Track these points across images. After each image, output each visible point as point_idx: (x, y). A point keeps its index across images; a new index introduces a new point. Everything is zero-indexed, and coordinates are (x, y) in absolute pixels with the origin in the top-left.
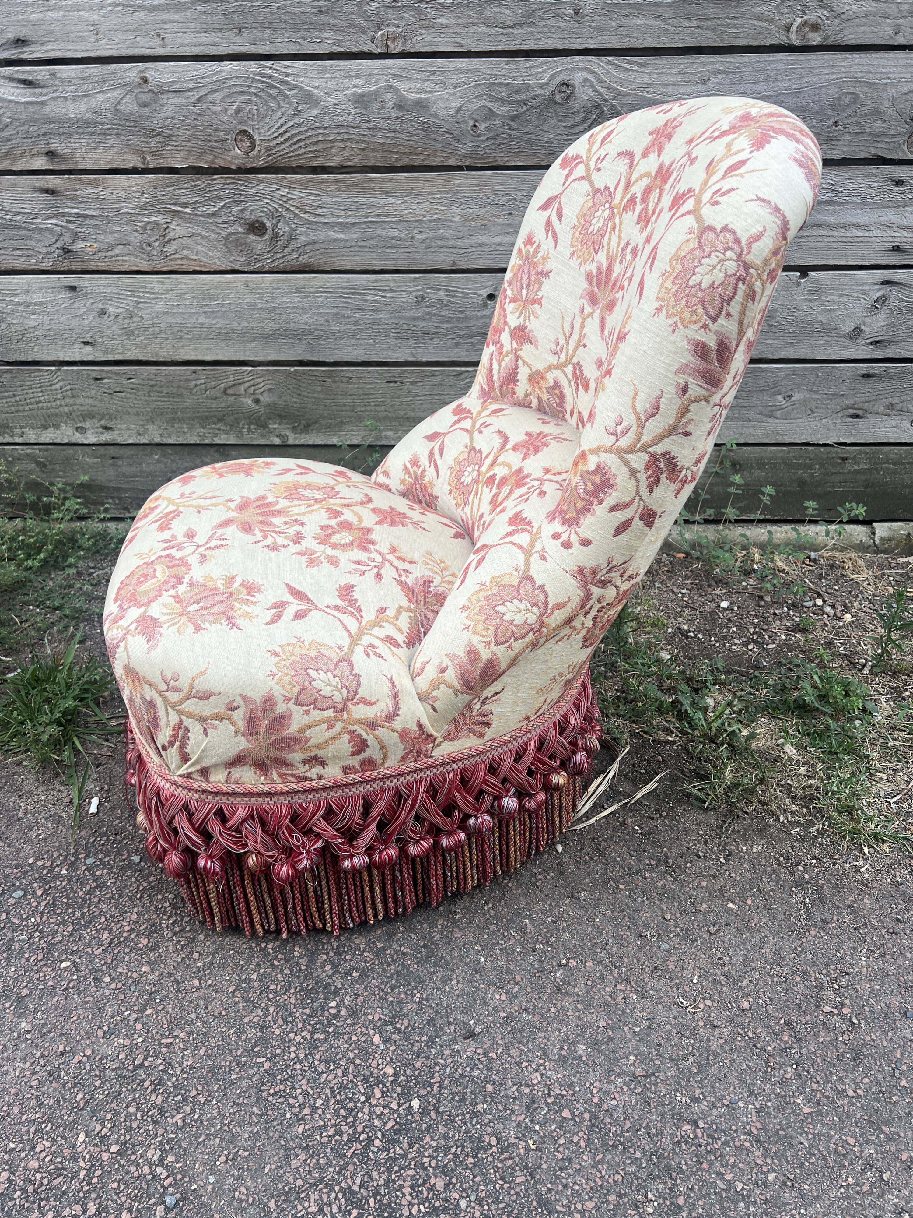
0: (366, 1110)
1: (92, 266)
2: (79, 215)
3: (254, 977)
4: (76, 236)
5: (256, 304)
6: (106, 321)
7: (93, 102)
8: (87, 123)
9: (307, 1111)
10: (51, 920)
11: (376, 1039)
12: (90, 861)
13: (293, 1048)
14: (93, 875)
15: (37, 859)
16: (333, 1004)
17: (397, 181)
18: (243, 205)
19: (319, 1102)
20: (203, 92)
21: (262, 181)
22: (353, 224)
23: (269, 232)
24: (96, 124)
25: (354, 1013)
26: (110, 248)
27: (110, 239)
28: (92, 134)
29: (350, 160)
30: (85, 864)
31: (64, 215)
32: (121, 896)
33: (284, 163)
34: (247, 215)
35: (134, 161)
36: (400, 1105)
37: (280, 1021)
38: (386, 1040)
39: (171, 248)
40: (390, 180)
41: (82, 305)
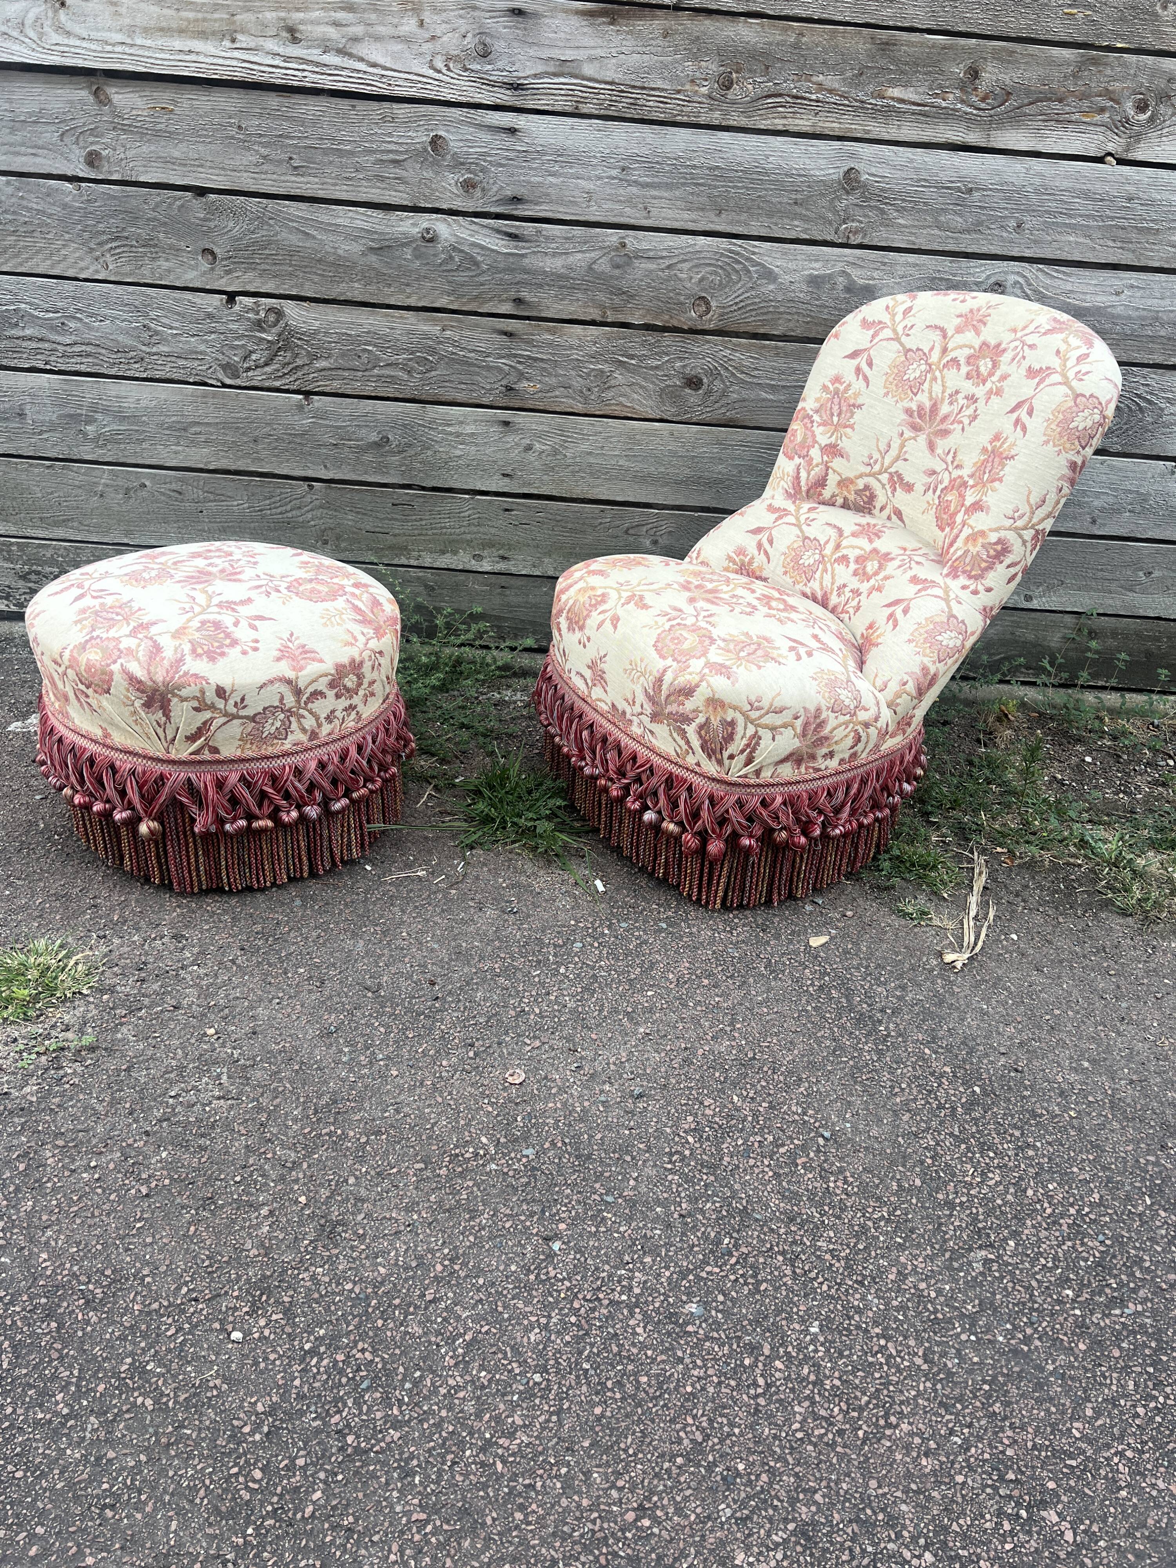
1: (530, 404)
2: (530, 357)
4: (521, 376)
5: (676, 452)
6: (531, 456)
7: (571, 258)
8: (560, 277)
18: (687, 362)
20: (675, 260)
21: (708, 342)
23: (705, 387)
24: (567, 278)
26: (552, 389)
27: (553, 381)
28: (561, 287)
31: (515, 356)
33: (733, 328)
34: (688, 371)
35: (594, 314)
39: (610, 394)
41: (511, 439)
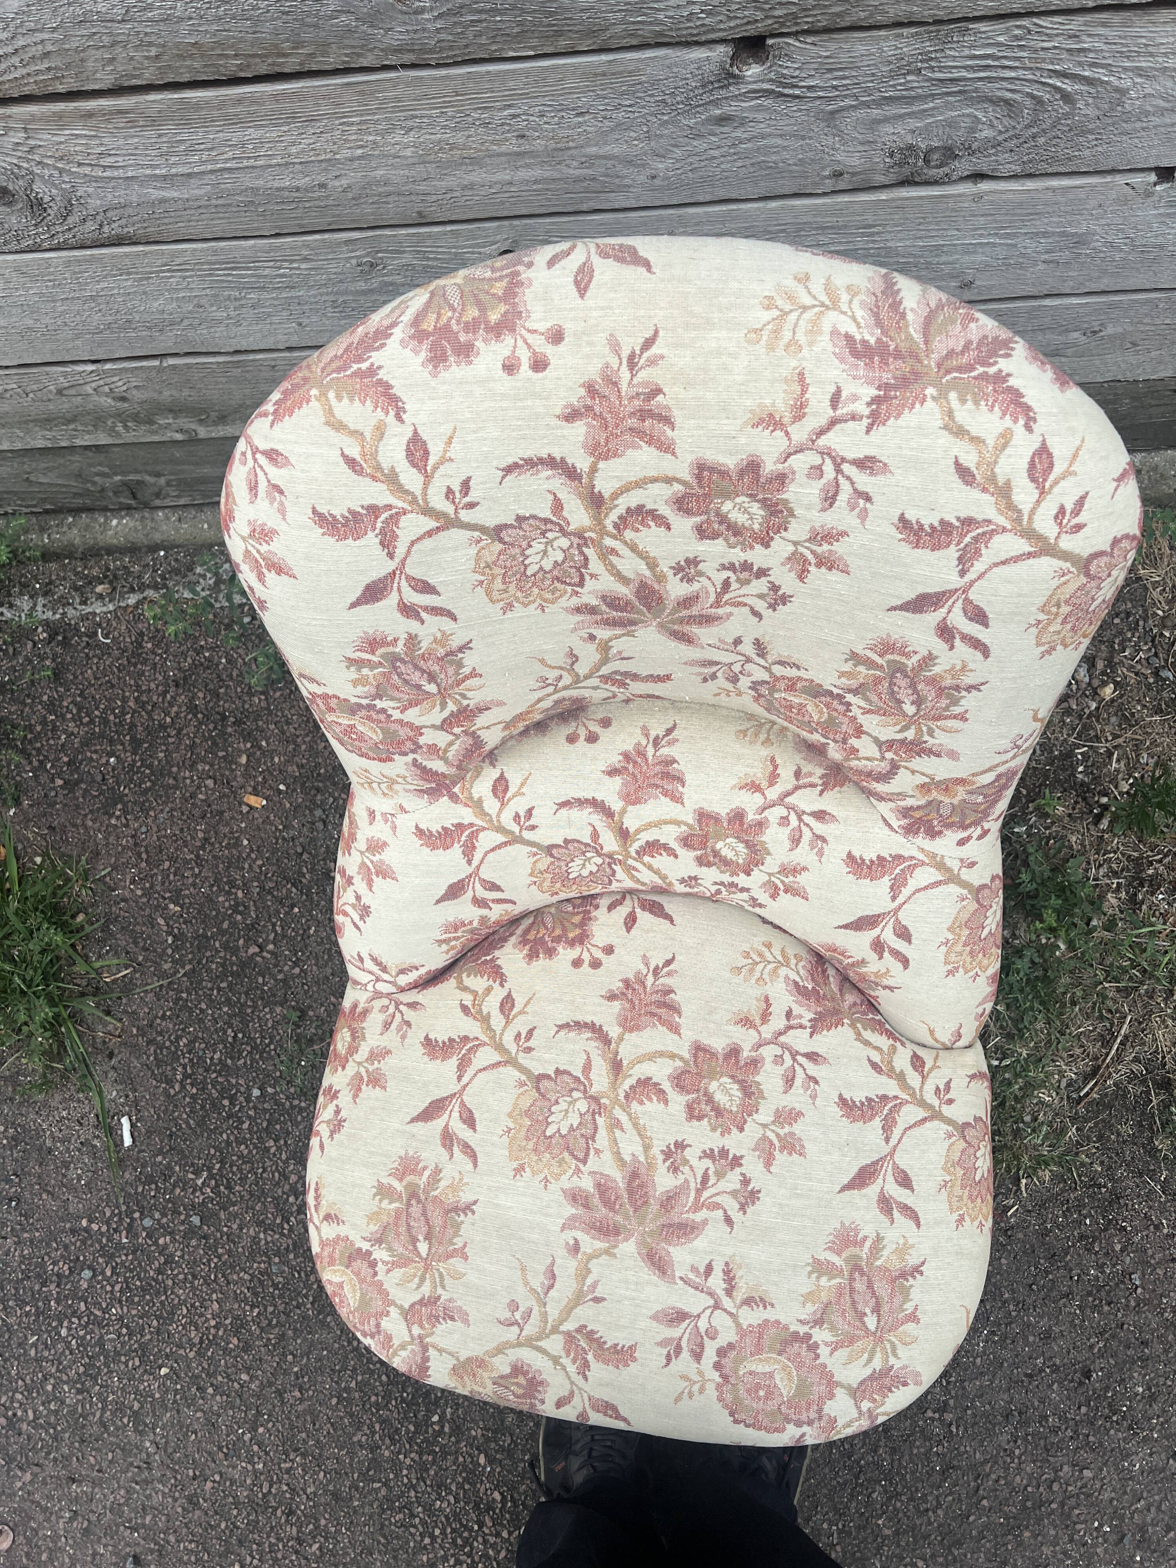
0: (480, 1539)
3: (353, 1385)
9: (427, 1541)
10: (134, 1312)
11: (482, 1460)
12: (147, 1222)
13: (405, 1472)
14: (156, 1243)
15: (90, 1221)
16: (435, 1418)
17: (254, 102)
19: (437, 1532)
22: (189, 175)
23: (21, 198)
25: (458, 1427)
29: (135, 77)
30: (144, 1229)
32: (195, 1277)
36: (510, 1533)
37: (387, 1441)
38: (490, 1460)
40: (240, 101)
